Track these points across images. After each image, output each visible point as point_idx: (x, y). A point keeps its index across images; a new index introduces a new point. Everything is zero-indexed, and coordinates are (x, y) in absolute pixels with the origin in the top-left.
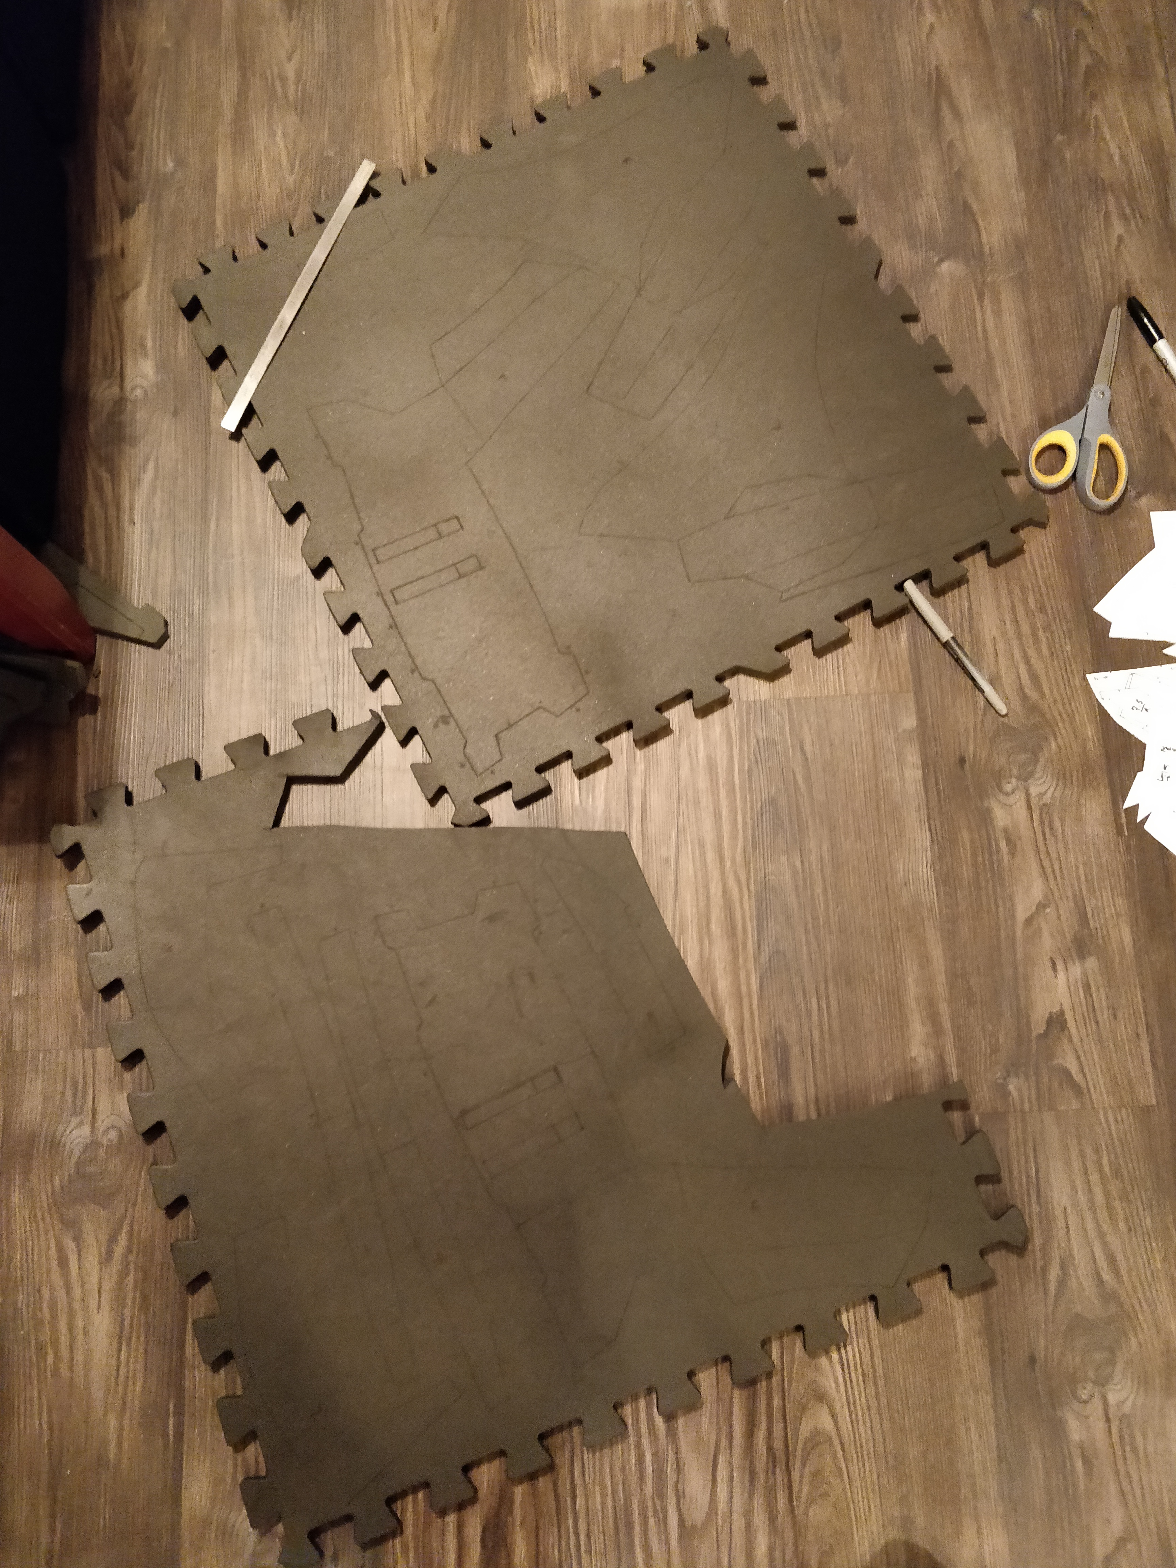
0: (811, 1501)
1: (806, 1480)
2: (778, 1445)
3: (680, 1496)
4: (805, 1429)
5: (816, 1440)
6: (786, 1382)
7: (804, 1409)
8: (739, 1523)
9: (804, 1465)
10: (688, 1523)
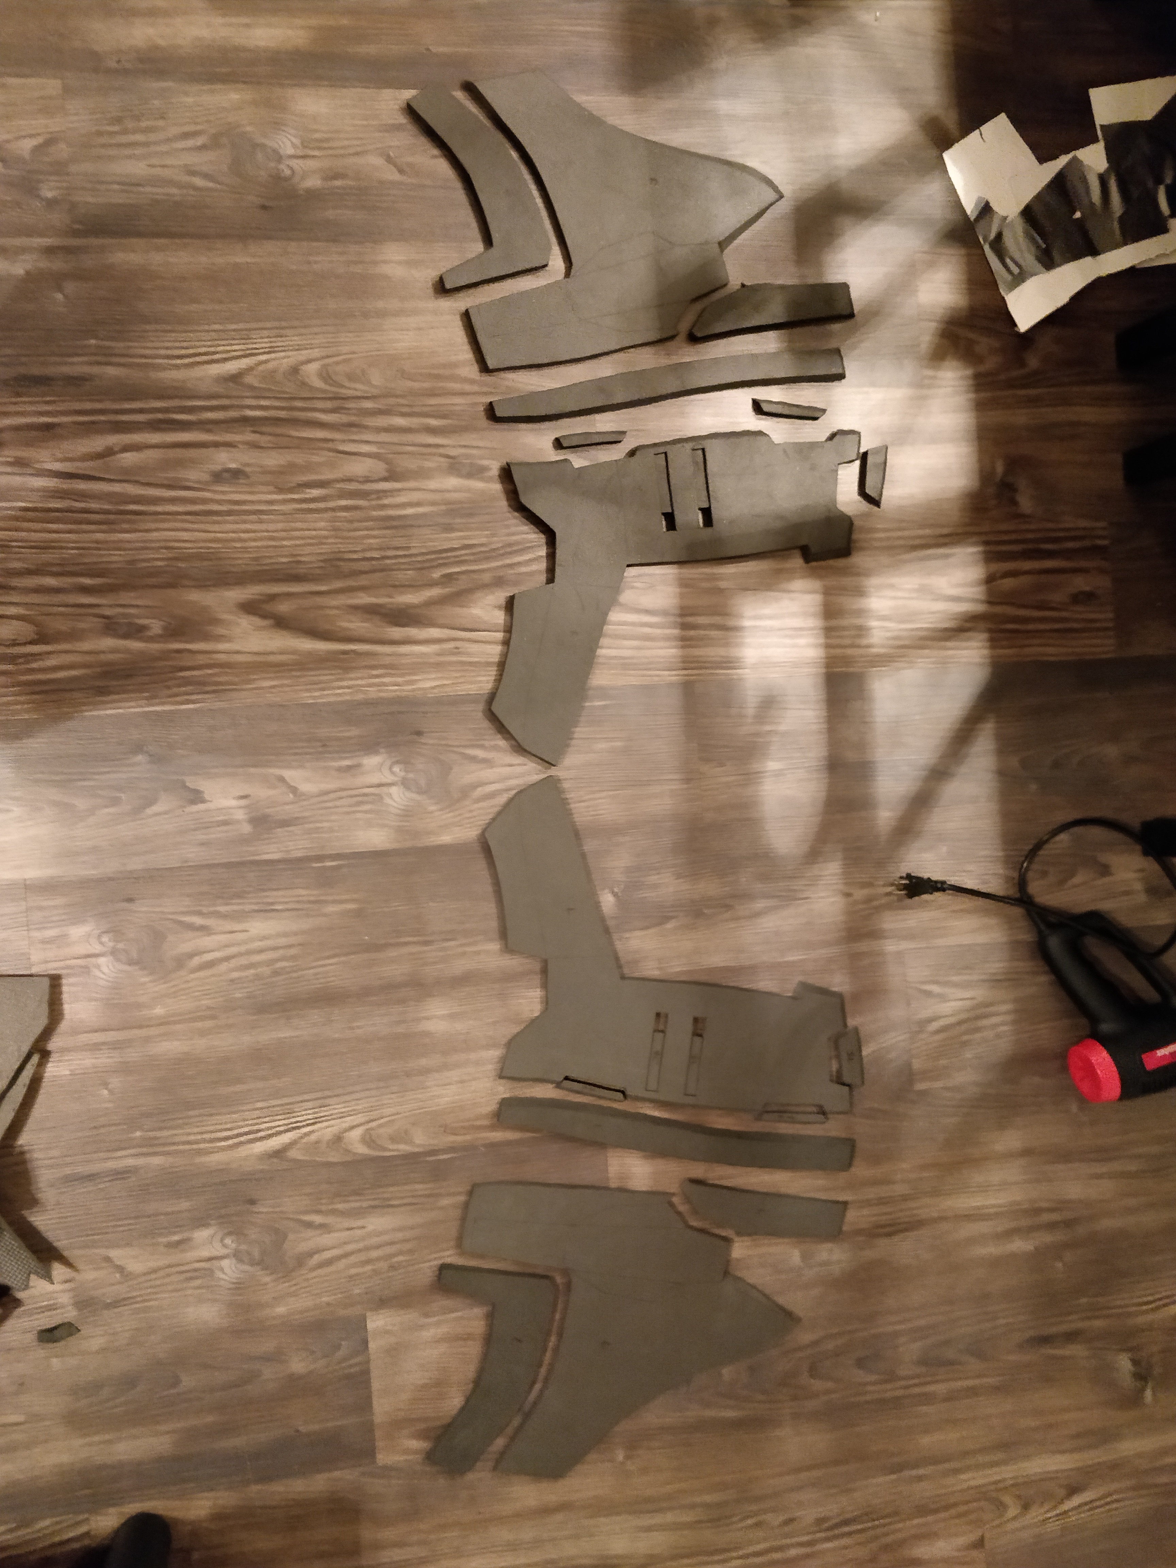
0: (369, 383)
1: (353, 385)
2: (329, 405)
3: (367, 480)
4: (318, 383)
5: (325, 375)
6: (285, 396)
7: (304, 384)
8: (384, 437)
9: (342, 386)
10: (386, 474)
